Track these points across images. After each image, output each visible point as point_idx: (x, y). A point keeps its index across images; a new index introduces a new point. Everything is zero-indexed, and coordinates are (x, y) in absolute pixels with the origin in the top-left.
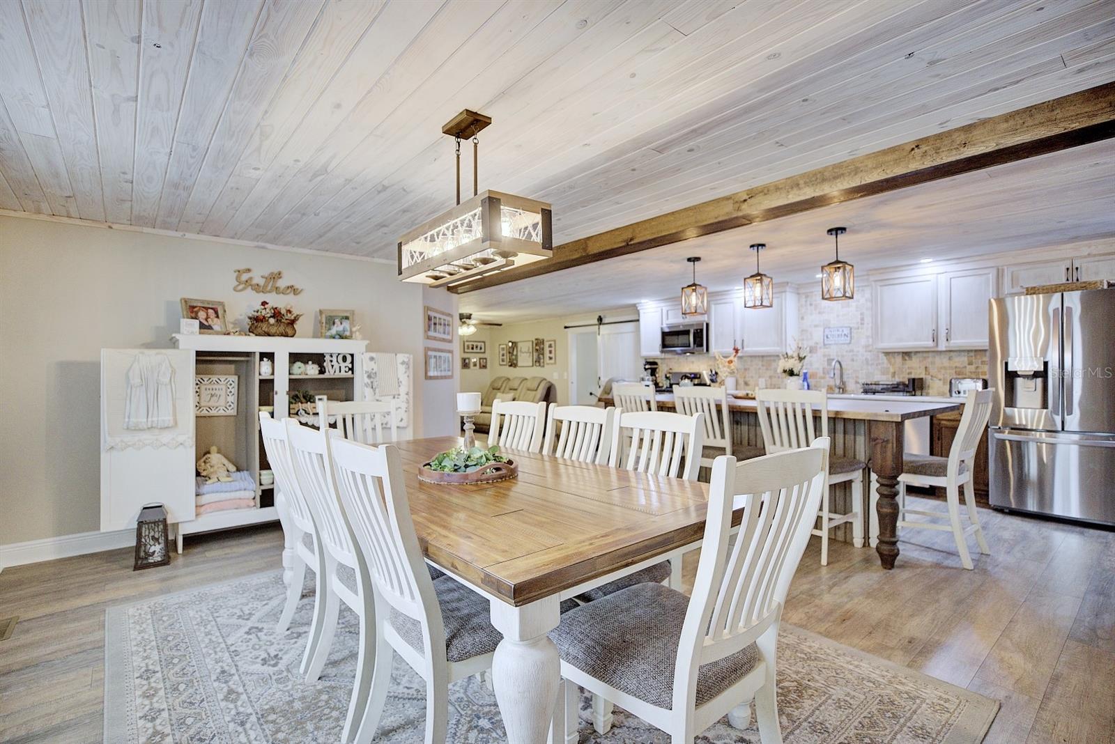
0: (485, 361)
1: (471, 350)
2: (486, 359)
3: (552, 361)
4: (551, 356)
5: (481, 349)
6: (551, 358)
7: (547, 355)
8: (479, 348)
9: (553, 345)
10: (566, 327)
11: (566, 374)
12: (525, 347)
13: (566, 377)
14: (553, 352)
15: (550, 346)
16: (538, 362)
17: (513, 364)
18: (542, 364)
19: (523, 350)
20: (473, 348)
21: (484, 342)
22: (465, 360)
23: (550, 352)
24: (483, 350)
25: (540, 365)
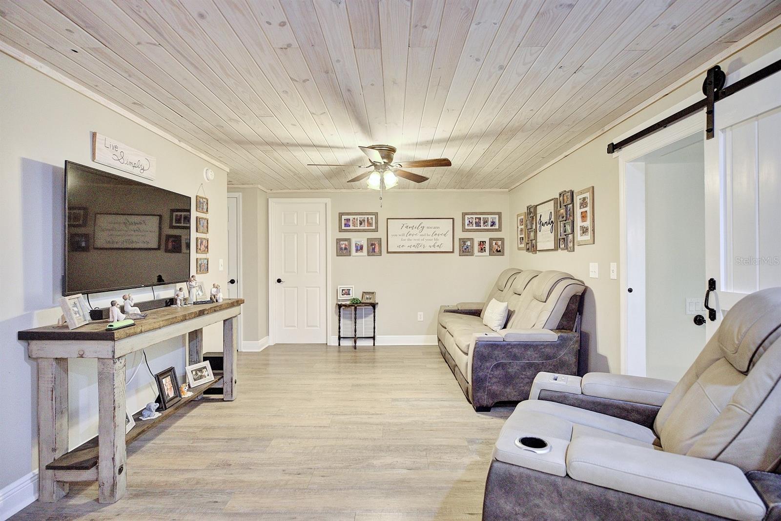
0: (500, 243)
1: (474, 227)
2: (502, 240)
3: (588, 237)
4: (585, 224)
5: (493, 224)
6: (584, 231)
7: (579, 223)
8: (489, 223)
9: (589, 201)
10: (613, 148)
11: (613, 266)
12: (545, 212)
13: (613, 276)
14: (589, 215)
15: (584, 203)
16: (563, 242)
17: (532, 247)
18: (571, 245)
19: (544, 220)
20: (478, 224)
21: (499, 214)
22: (464, 243)
23: (584, 216)
24: (497, 227)
25: (566, 248)
